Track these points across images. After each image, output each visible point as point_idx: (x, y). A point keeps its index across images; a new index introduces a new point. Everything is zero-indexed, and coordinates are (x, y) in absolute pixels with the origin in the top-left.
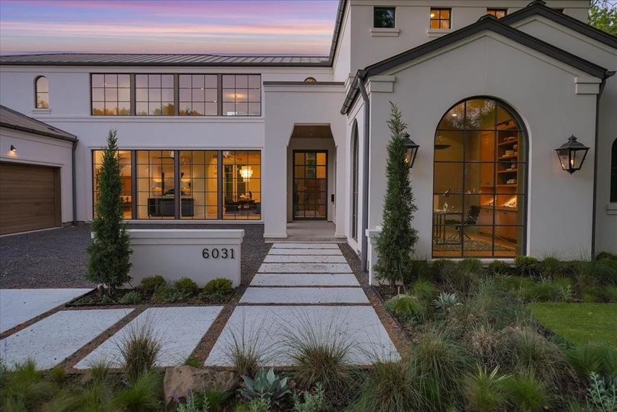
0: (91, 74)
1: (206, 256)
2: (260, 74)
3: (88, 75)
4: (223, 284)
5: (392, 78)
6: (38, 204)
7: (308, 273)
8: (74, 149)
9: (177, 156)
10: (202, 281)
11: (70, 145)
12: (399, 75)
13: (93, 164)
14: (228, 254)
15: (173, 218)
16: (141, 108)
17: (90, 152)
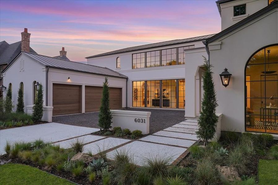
0: (133, 54)
1: (136, 121)
2: (194, 45)
3: (131, 55)
4: (137, 132)
5: (220, 43)
6: (115, 101)
7: (183, 133)
8: (127, 81)
9: (161, 82)
10: (132, 130)
11: (125, 80)
12: (223, 41)
13: (133, 87)
14: (143, 121)
15: (159, 107)
16: (148, 65)
17: (132, 82)
